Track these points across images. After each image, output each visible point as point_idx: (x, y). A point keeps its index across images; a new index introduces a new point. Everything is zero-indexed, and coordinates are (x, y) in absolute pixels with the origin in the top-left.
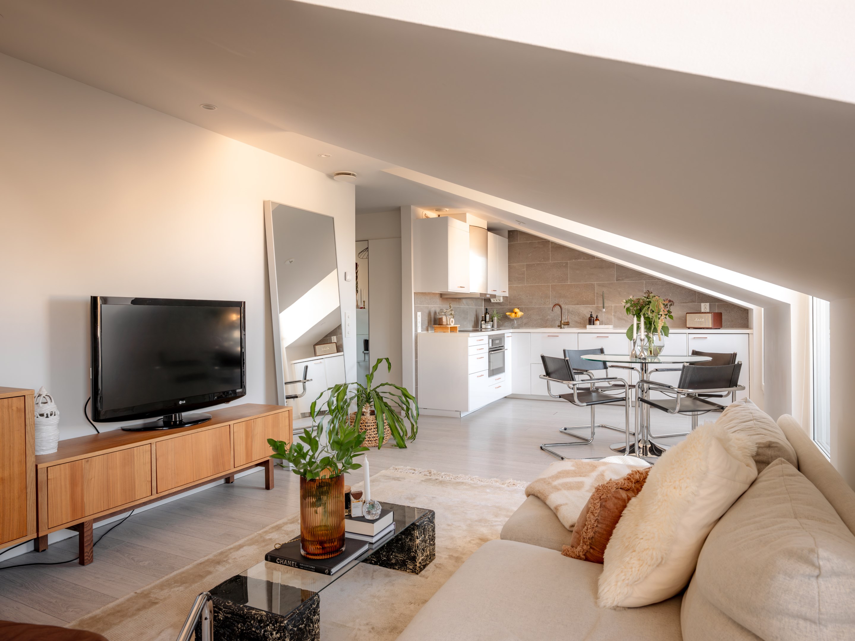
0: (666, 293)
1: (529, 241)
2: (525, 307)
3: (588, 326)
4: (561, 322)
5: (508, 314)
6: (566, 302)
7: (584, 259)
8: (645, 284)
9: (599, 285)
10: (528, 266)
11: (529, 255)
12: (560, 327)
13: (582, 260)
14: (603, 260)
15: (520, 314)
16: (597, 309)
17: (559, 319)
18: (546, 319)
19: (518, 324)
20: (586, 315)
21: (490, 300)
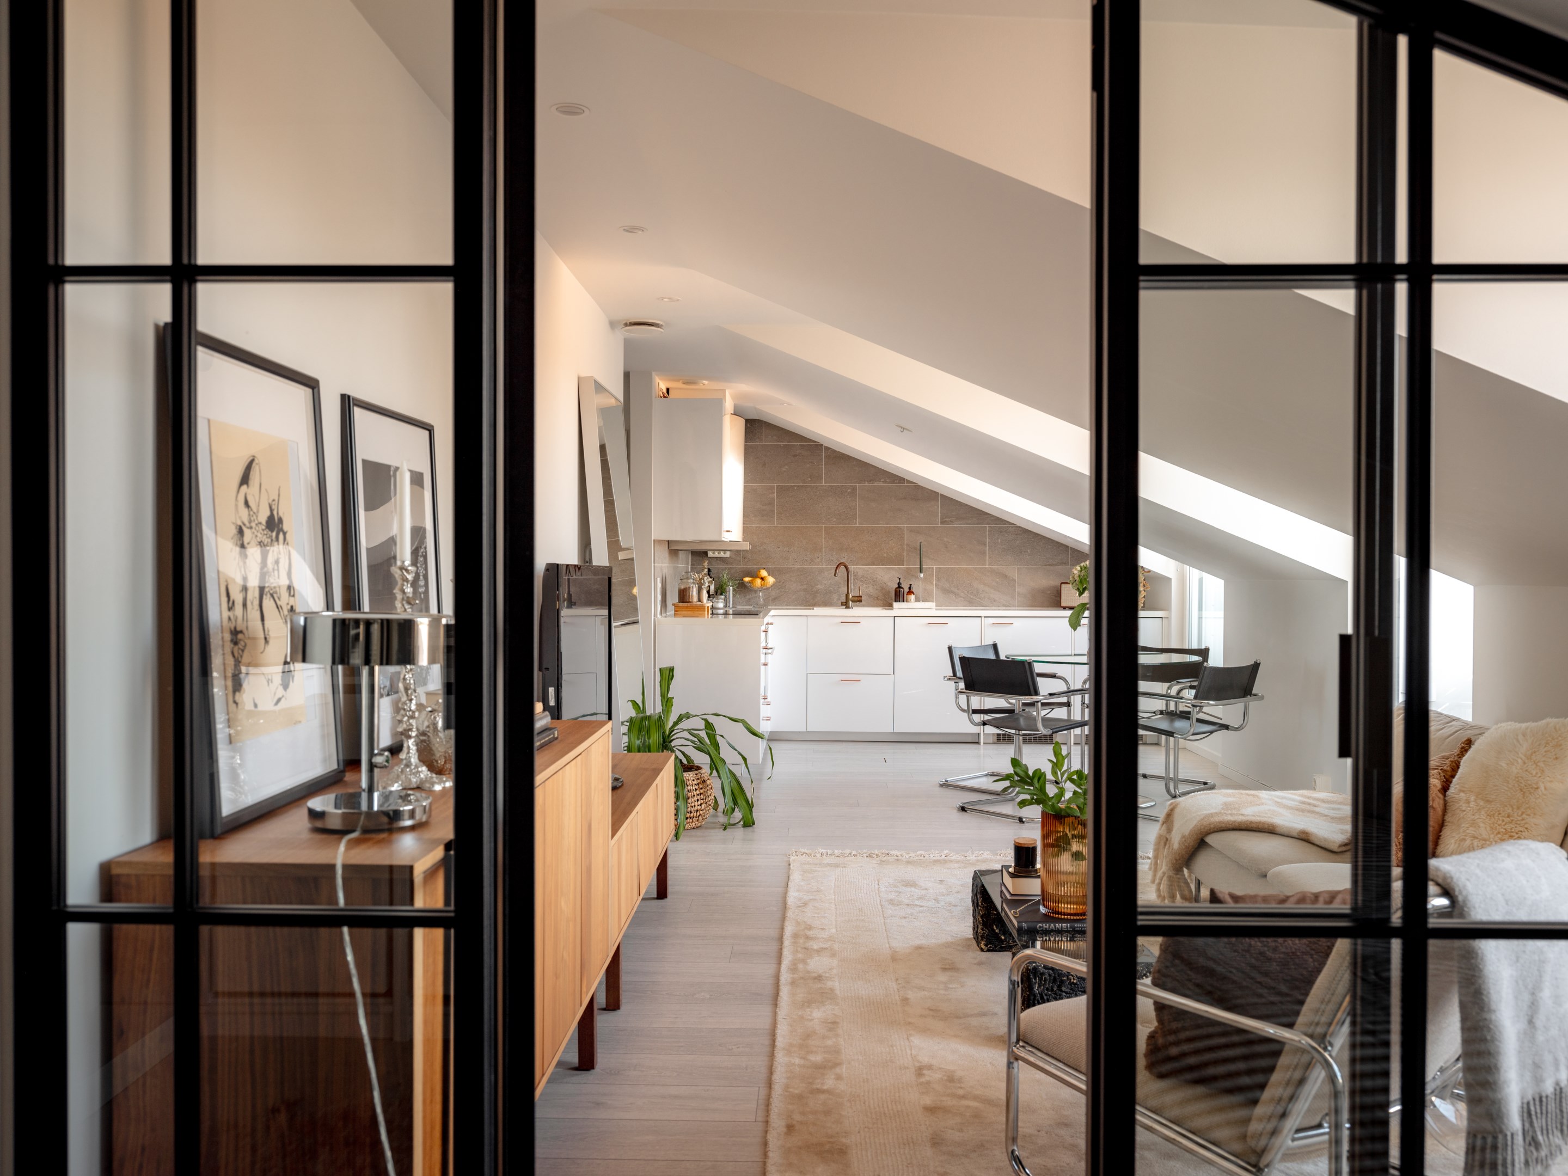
0: (1023, 548)
1: (782, 442)
2: (776, 568)
3: (896, 605)
4: (847, 596)
5: (747, 579)
6: (852, 559)
7: (885, 481)
8: (988, 532)
9: (911, 530)
10: (781, 490)
11: (784, 469)
12: (846, 605)
13: (881, 484)
14: (919, 486)
15: (771, 580)
16: (909, 573)
17: (840, 590)
18: (815, 589)
19: (764, 600)
20: (889, 584)
21: (704, 554)
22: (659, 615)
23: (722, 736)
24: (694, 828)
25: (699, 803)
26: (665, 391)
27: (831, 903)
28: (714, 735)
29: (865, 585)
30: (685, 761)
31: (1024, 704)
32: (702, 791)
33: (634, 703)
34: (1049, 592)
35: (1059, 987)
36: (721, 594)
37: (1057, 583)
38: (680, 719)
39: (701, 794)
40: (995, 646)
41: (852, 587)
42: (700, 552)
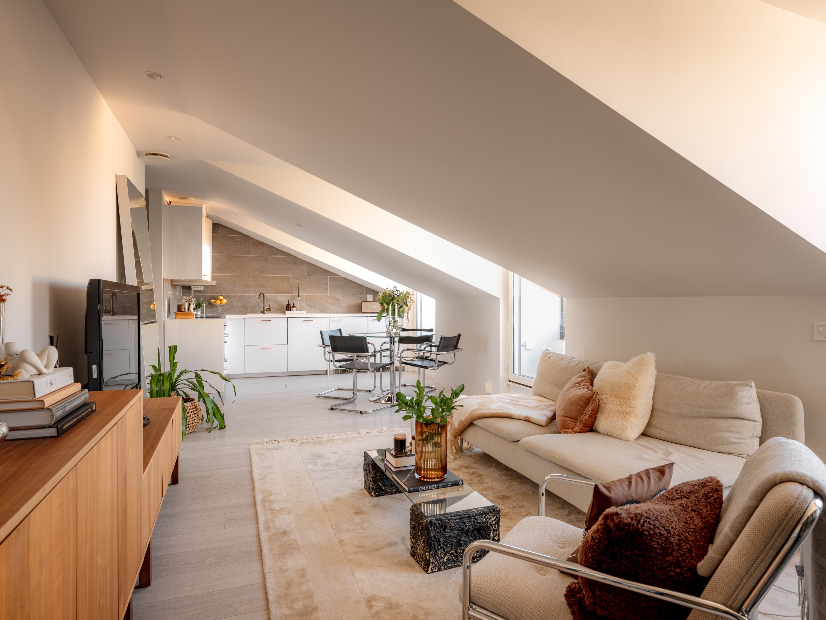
0: (344, 286)
1: (230, 235)
2: (228, 295)
3: (287, 312)
4: (263, 308)
5: (212, 301)
6: (266, 291)
7: (281, 255)
8: (329, 279)
9: (294, 278)
10: (230, 258)
11: (231, 248)
12: (263, 312)
13: (279, 256)
14: (297, 258)
15: (225, 301)
16: (293, 298)
17: (260, 305)
18: (247, 305)
19: (221, 311)
20: (283, 303)
21: (189, 288)
22: (166, 318)
23: (206, 381)
24: (191, 433)
25: (194, 419)
26: (169, 202)
27: (279, 474)
28: (201, 381)
29: (273, 303)
30: (184, 397)
31: (357, 356)
32: (195, 412)
33: (154, 366)
34: (356, 306)
35: (444, 530)
36: (199, 308)
37: (360, 302)
38: (181, 373)
39: (194, 414)
40: (340, 330)
41: (266, 304)
42: (187, 287)
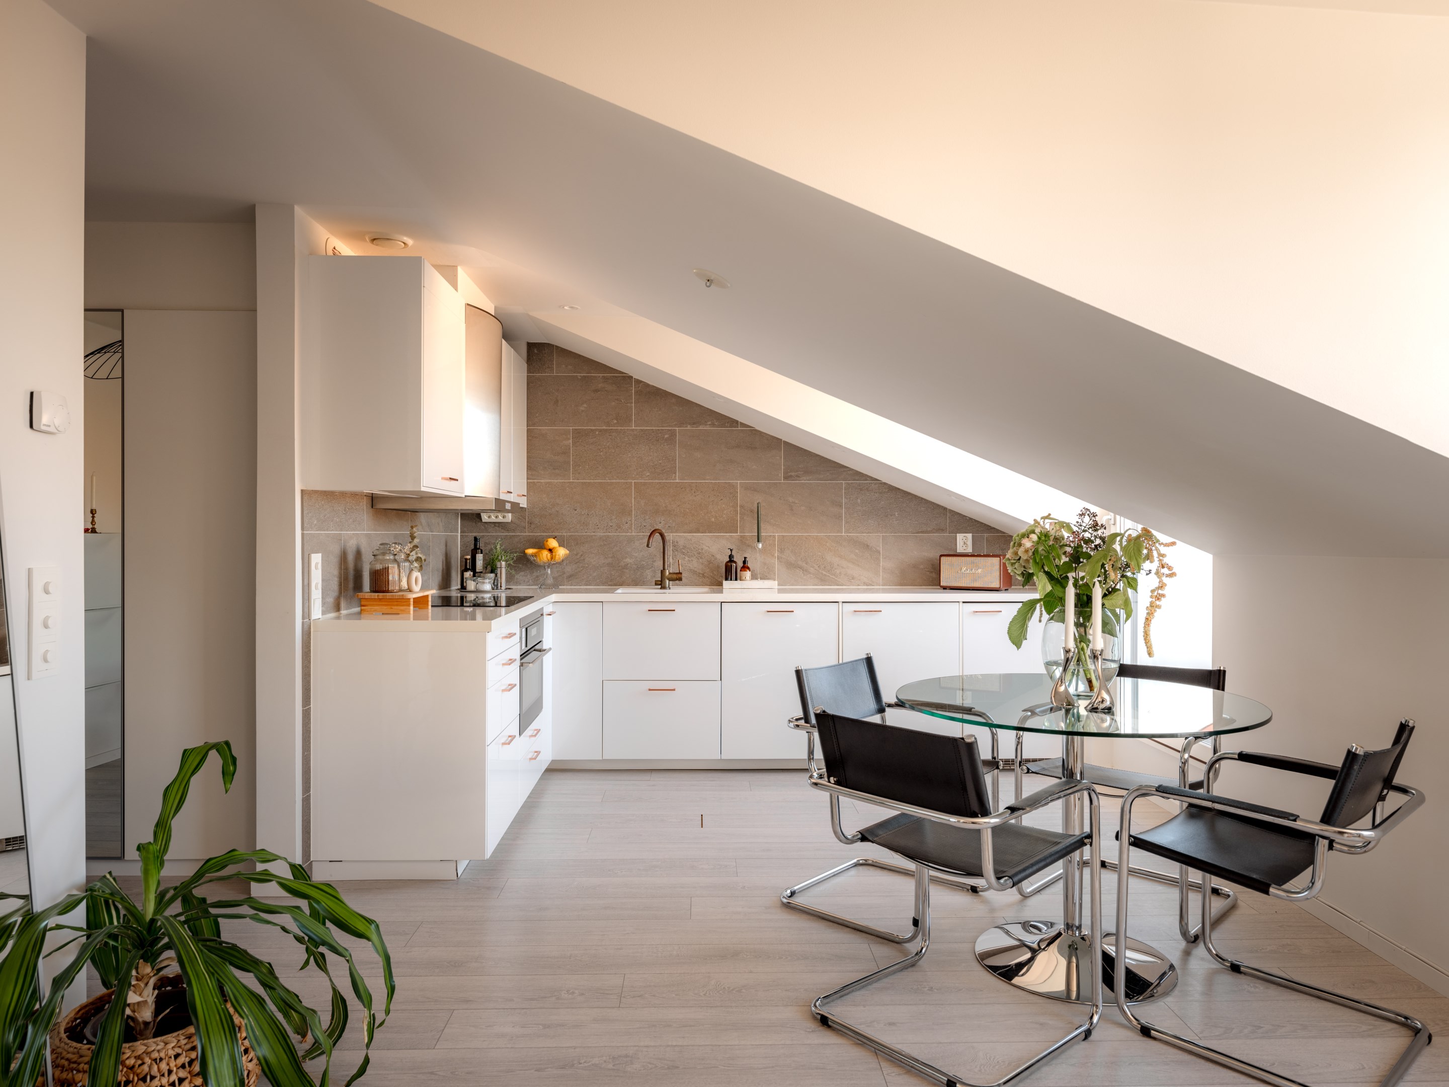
0: (889, 510)
1: (580, 373)
2: (570, 536)
3: (726, 584)
4: (663, 572)
5: (530, 551)
6: (669, 525)
7: (713, 425)
8: (845, 489)
9: (747, 488)
10: (579, 435)
11: (582, 408)
12: (661, 584)
13: (708, 428)
14: (756, 430)
15: (562, 552)
16: (743, 543)
17: (655, 564)
18: (622, 564)
20: (718, 556)
21: (478, 516)
29: (687, 558)
34: (922, 567)
36: (492, 572)
37: (934, 554)
40: (868, 663)
41: (671, 560)
42: (472, 514)
